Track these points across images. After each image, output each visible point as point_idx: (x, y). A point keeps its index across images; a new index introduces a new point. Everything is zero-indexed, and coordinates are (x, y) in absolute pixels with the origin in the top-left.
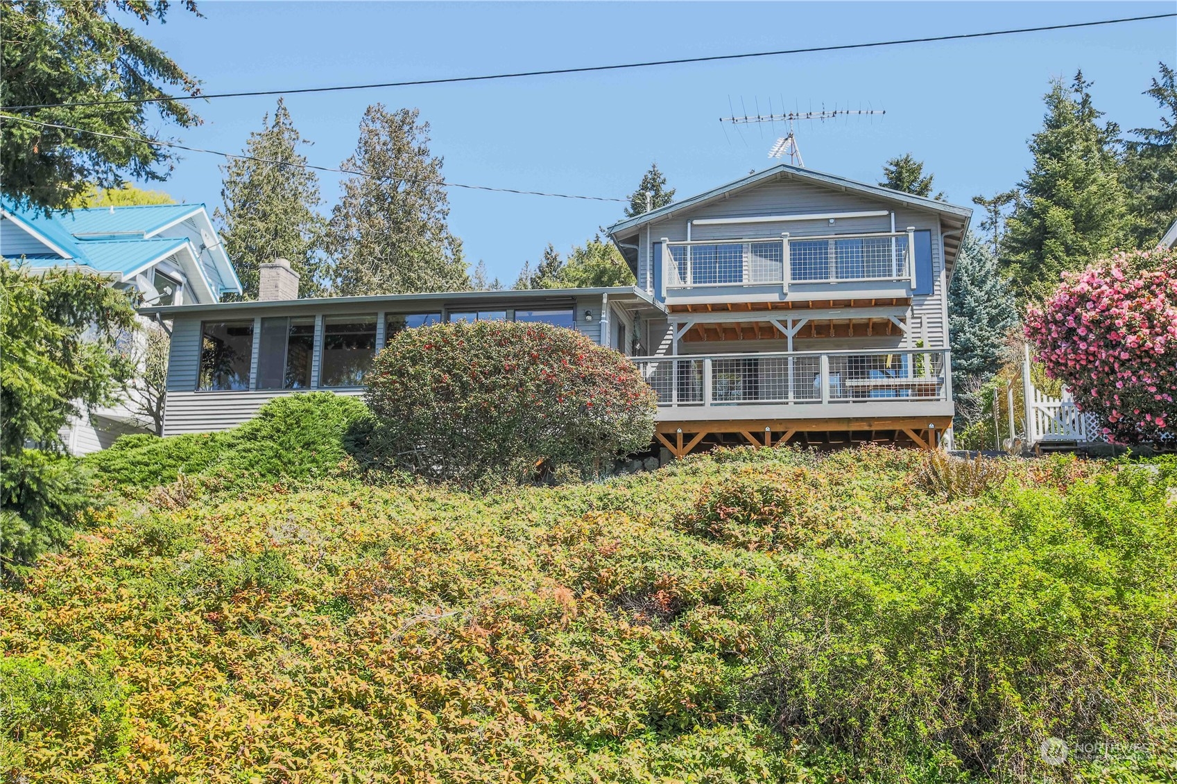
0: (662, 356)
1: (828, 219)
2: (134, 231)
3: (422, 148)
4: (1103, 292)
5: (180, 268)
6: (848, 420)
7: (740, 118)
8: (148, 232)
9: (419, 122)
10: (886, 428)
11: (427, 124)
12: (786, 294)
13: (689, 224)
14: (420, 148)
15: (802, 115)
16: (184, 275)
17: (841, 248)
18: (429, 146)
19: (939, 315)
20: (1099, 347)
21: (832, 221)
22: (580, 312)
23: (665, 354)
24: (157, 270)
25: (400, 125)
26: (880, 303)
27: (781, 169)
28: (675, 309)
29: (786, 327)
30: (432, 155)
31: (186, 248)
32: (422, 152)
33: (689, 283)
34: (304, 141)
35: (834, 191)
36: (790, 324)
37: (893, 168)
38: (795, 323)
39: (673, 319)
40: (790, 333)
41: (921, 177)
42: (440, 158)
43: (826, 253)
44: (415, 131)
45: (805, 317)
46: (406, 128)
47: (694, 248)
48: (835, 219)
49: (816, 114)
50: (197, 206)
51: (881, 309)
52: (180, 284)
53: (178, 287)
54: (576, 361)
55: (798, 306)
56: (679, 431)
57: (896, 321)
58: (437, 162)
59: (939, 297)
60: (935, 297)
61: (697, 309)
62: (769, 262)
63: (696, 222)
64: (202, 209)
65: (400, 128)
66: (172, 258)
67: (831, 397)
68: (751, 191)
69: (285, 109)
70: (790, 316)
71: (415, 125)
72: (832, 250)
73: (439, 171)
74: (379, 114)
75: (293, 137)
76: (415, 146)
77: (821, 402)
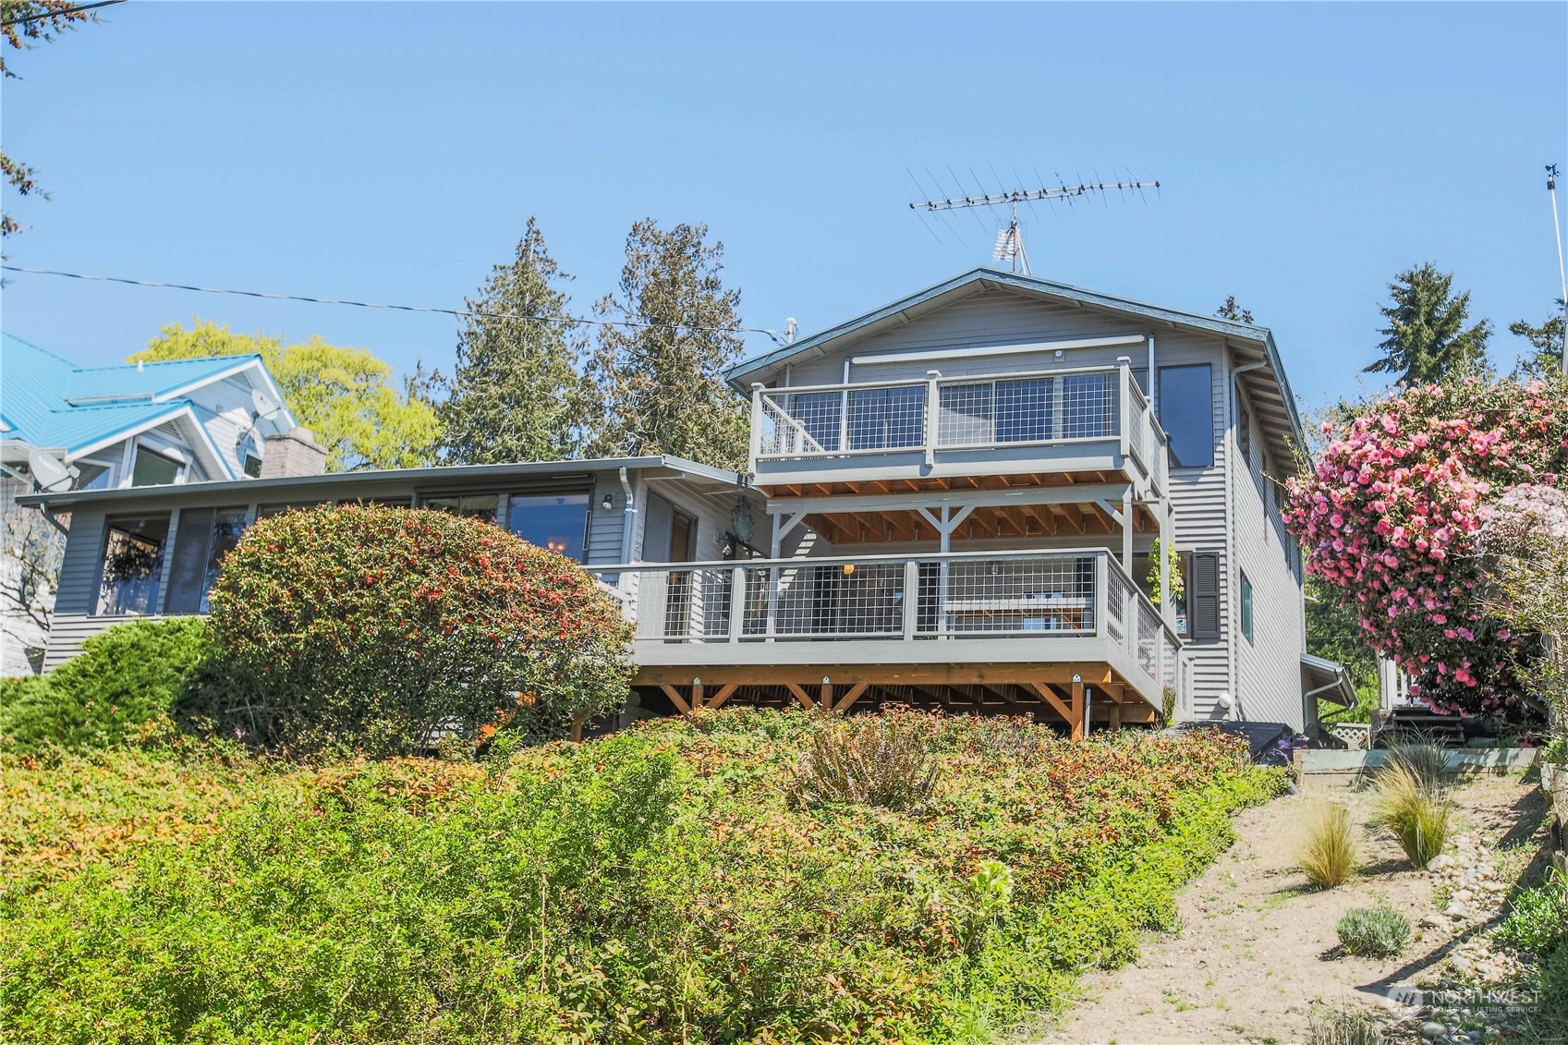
0: (803, 559)
1: (1055, 351)
2: (141, 395)
3: (711, 277)
4: (1365, 455)
5: (183, 443)
6: (948, 667)
7: (940, 202)
8: (158, 394)
9: (708, 242)
10: (1006, 682)
11: (720, 246)
12: (930, 467)
13: (847, 364)
14: (708, 278)
15: (1032, 194)
16: (192, 453)
17: (1074, 389)
18: (721, 274)
19: (1222, 500)
20: (1360, 548)
21: (1059, 354)
22: (599, 497)
23: (807, 555)
24: (140, 447)
25: (681, 247)
26: (1080, 479)
27: (979, 275)
28: (779, 492)
29: (939, 519)
30: (725, 287)
31: (186, 415)
32: (712, 285)
33: (844, 447)
34: (562, 275)
35: (1064, 308)
36: (945, 514)
37: (1406, 286)
38: (954, 512)
39: (775, 508)
40: (946, 528)
41: (1450, 297)
42: (735, 291)
43: (1050, 398)
44: (704, 256)
45: (970, 503)
46: (690, 251)
47: (852, 394)
48: (1065, 351)
49: (1053, 190)
50: (248, 358)
51: (1085, 488)
52: (183, 465)
53: (180, 470)
54: (478, 568)
55: (956, 484)
56: (697, 682)
57: (1106, 507)
58: (731, 298)
59: (1221, 471)
60: (1216, 471)
61: (808, 491)
62: (973, 421)
63: (856, 361)
64: (257, 362)
65: (680, 251)
66: (168, 426)
67: (920, 629)
68: (940, 312)
69: (538, 233)
70: (946, 501)
71: (702, 247)
72: (1058, 392)
73: (734, 310)
74: (649, 233)
75: (548, 269)
76: (701, 275)
77: (901, 638)
